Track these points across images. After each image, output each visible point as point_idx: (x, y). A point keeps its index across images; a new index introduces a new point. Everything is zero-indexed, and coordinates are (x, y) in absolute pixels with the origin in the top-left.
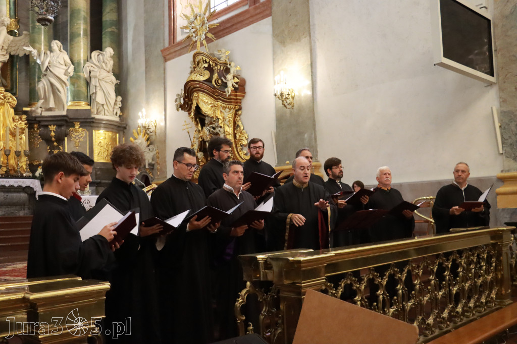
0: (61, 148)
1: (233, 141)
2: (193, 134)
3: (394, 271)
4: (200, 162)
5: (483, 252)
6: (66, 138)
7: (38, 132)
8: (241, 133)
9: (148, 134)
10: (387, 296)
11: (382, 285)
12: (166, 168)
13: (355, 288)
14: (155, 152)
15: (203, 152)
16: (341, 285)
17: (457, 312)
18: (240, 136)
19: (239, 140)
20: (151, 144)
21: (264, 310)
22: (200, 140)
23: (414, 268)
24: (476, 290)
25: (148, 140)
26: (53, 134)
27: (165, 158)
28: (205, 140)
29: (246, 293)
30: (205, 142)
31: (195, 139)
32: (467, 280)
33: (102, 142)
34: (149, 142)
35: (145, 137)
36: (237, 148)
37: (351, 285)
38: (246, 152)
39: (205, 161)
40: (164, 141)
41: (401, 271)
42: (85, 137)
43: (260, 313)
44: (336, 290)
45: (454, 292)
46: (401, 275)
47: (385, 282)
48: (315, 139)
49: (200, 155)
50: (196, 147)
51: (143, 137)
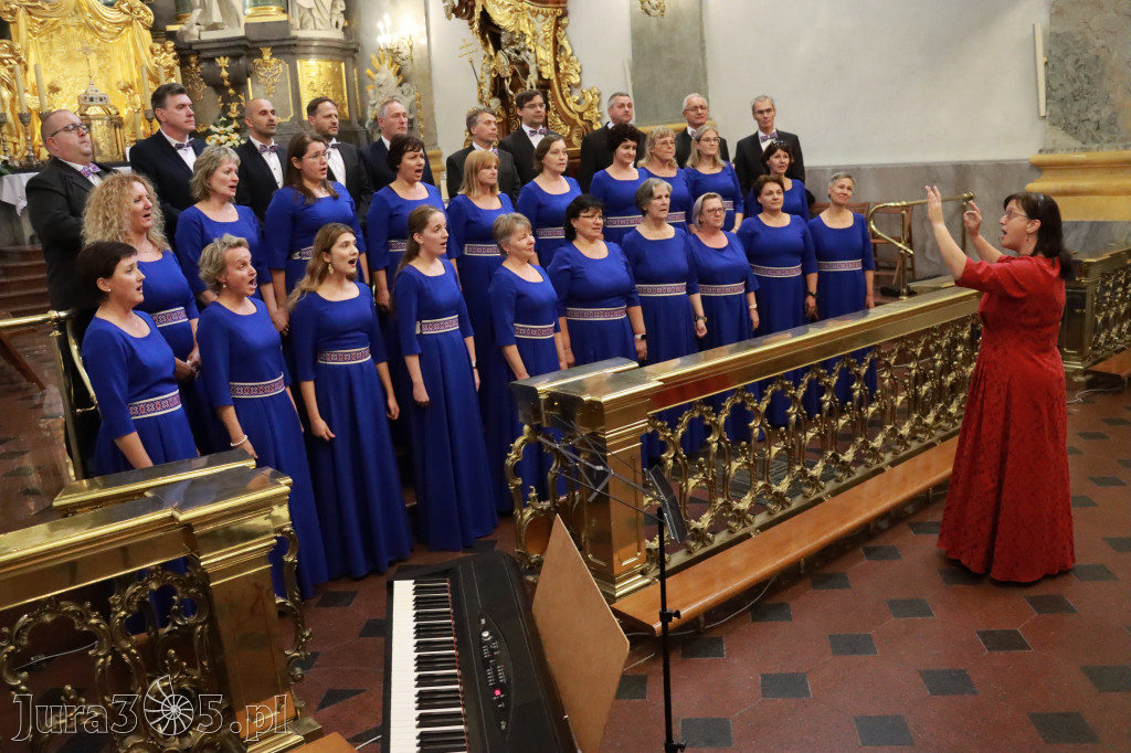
0: (242, 98)
1: (553, 77)
2: (480, 63)
3: (783, 385)
5: (962, 330)
6: (249, 80)
7: (199, 70)
8: (568, 61)
9: (398, 64)
10: (767, 428)
11: (759, 412)
12: (435, 127)
13: (708, 422)
14: (412, 97)
15: (499, 97)
16: (681, 422)
17: (901, 436)
18: (566, 68)
19: (565, 74)
20: (405, 81)
21: (554, 465)
22: (494, 75)
23: (823, 375)
24: (940, 394)
25: (399, 73)
26: (224, 73)
27: (432, 108)
28: (502, 75)
29: (522, 444)
30: (503, 79)
31: (484, 74)
32: (925, 380)
33: (315, 81)
34: (401, 78)
35: (393, 69)
36: (561, 91)
37: (702, 418)
38: (577, 98)
39: (504, 115)
40: (428, 76)
41: (796, 386)
42: (284, 74)
43: (548, 470)
44: (672, 432)
45: (898, 403)
46: (796, 390)
47: (765, 406)
48: (705, 75)
49: (495, 103)
50: (487, 89)
51: (389, 68)
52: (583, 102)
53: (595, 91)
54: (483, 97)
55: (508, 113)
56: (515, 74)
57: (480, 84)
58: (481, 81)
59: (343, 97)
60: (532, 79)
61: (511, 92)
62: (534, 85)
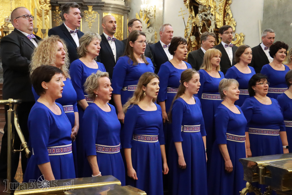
2: (187, 19)
4: (192, 44)
7: (59, 13)
8: (230, 20)
9: (148, 18)
14: (153, 33)
15: (195, 35)
18: (229, 23)
20: (151, 26)
22: (194, 25)
25: (148, 22)
28: (198, 26)
30: (198, 27)
31: (189, 24)
34: (149, 25)
35: (145, 20)
39: (196, 44)
42: (97, 18)
49: (193, 38)
50: (190, 31)
51: (144, 20)
52: (236, 40)
53: (242, 34)
54: (187, 35)
55: (198, 43)
56: (204, 25)
57: (186, 29)
58: (187, 28)
59: (122, 31)
60: (212, 27)
61: (201, 33)
62: (213, 30)
